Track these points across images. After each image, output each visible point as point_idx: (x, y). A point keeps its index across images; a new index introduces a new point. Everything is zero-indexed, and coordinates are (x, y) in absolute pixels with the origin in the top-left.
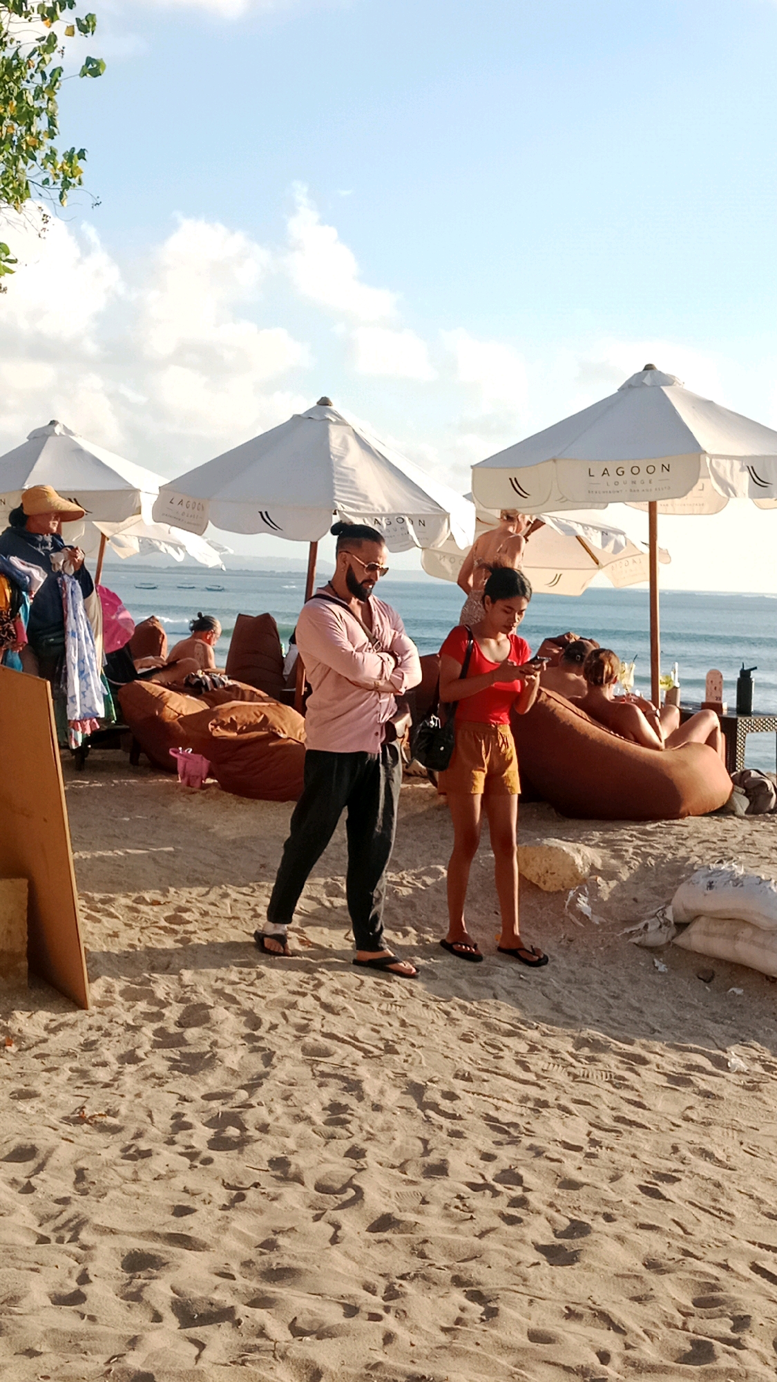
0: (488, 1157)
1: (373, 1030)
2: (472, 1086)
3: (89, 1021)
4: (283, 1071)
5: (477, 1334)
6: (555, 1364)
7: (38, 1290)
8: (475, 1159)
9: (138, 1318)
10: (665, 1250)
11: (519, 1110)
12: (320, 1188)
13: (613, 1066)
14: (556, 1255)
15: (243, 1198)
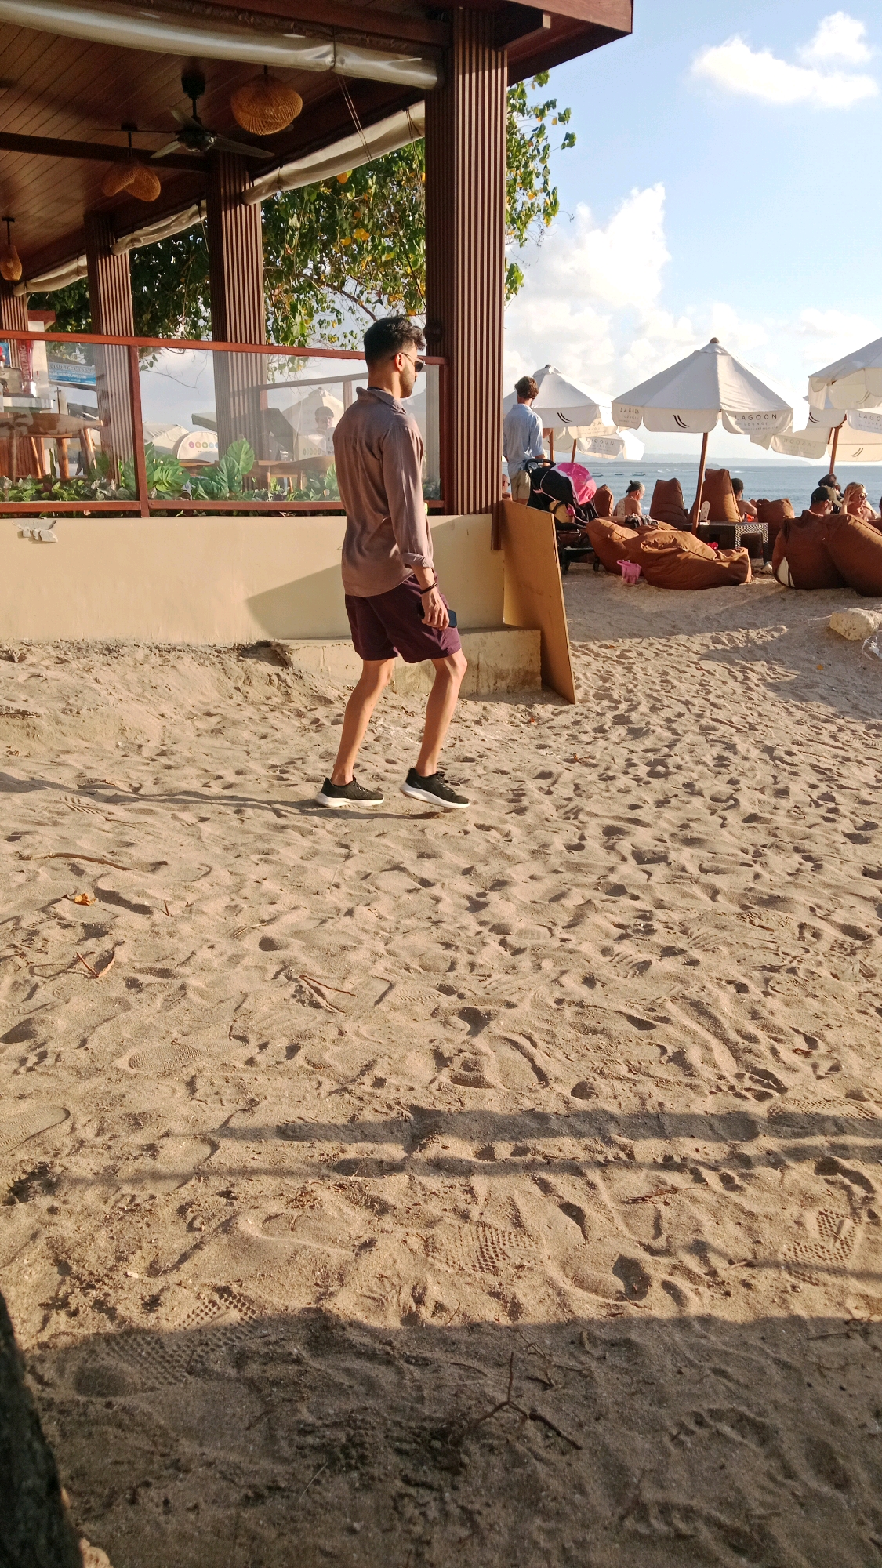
0: (814, 787)
1: (742, 717)
2: (804, 749)
3: (576, 710)
4: (688, 738)
5: (810, 877)
7: (558, 843)
8: (806, 787)
9: (613, 859)
11: (832, 762)
12: (714, 799)
14: (856, 839)
15: (669, 802)
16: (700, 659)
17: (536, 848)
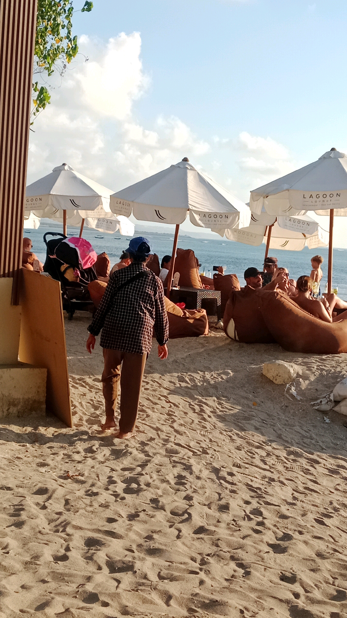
0: (247, 503)
1: (197, 443)
2: (241, 470)
4: (157, 460)
5: (241, 583)
6: (275, 598)
7: (47, 554)
8: (242, 503)
9: (92, 568)
10: (326, 548)
11: (262, 482)
12: (173, 513)
13: (304, 464)
14: (277, 549)
15: (138, 516)
16: (169, 394)
17: (28, 559)
